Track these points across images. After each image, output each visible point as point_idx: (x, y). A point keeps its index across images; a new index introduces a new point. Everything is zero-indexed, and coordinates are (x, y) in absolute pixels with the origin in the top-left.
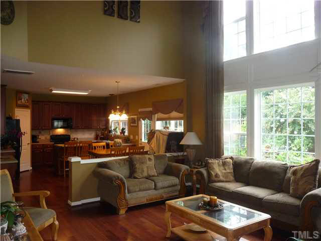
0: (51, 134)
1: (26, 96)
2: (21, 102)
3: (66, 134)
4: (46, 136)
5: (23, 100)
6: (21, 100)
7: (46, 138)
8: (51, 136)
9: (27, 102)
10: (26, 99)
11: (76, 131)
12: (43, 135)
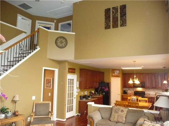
0: (135, 91)
1: (118, 71)
2: (115, 74)
3: (143, 91)
4: (132, 91)
5: (116, 73)
6: (115, 73)
7: (132, 92)
8: (134, 91)
9: (118, 74)
10: (117, 73)
11: (149, 90)
12: (130, 91)
